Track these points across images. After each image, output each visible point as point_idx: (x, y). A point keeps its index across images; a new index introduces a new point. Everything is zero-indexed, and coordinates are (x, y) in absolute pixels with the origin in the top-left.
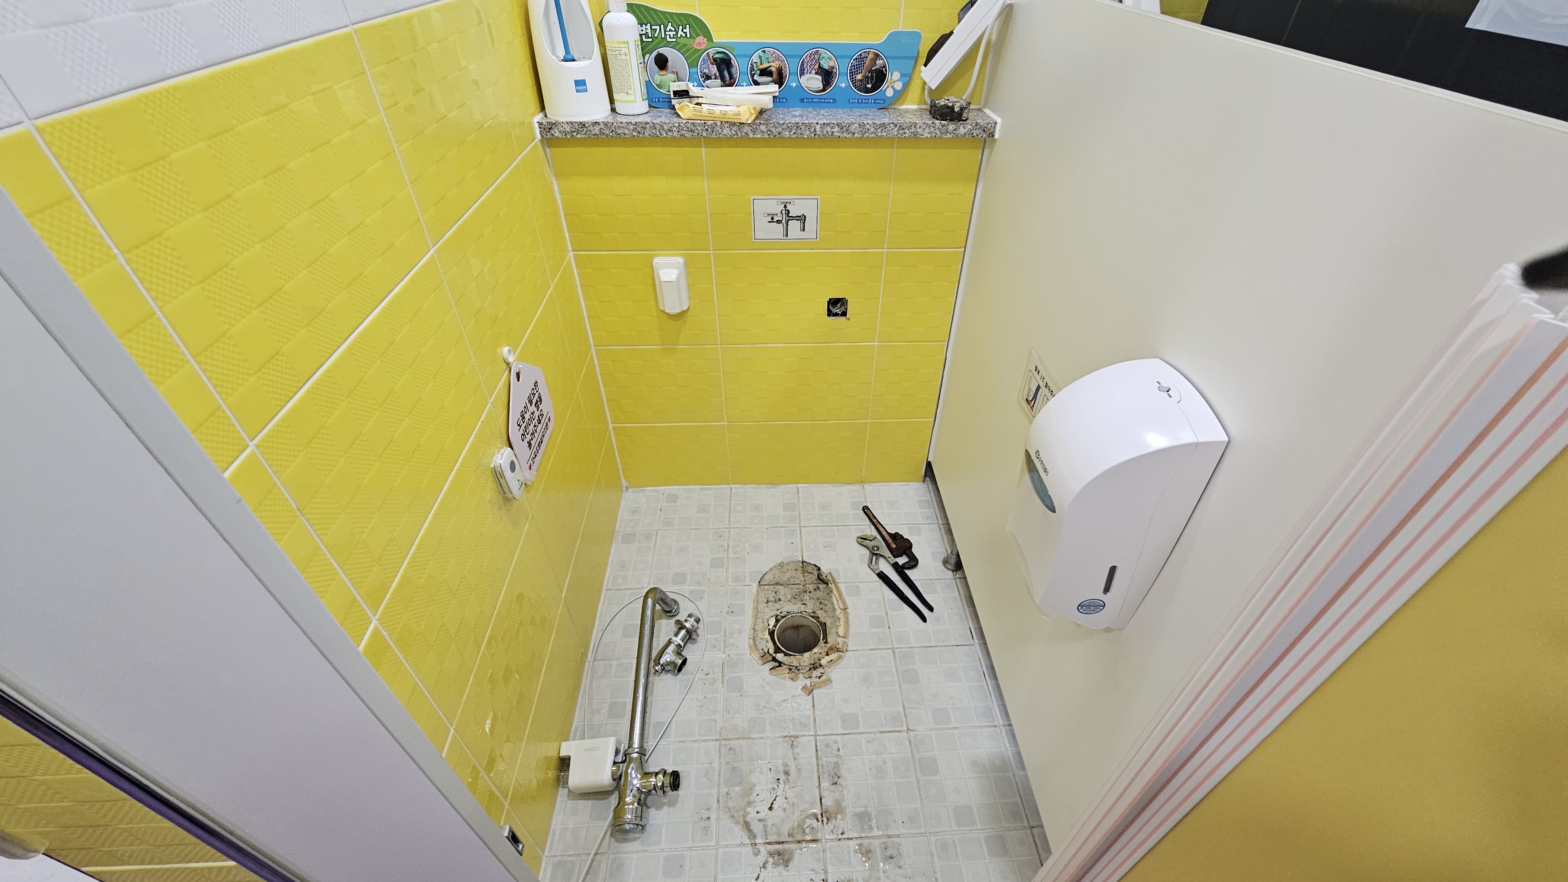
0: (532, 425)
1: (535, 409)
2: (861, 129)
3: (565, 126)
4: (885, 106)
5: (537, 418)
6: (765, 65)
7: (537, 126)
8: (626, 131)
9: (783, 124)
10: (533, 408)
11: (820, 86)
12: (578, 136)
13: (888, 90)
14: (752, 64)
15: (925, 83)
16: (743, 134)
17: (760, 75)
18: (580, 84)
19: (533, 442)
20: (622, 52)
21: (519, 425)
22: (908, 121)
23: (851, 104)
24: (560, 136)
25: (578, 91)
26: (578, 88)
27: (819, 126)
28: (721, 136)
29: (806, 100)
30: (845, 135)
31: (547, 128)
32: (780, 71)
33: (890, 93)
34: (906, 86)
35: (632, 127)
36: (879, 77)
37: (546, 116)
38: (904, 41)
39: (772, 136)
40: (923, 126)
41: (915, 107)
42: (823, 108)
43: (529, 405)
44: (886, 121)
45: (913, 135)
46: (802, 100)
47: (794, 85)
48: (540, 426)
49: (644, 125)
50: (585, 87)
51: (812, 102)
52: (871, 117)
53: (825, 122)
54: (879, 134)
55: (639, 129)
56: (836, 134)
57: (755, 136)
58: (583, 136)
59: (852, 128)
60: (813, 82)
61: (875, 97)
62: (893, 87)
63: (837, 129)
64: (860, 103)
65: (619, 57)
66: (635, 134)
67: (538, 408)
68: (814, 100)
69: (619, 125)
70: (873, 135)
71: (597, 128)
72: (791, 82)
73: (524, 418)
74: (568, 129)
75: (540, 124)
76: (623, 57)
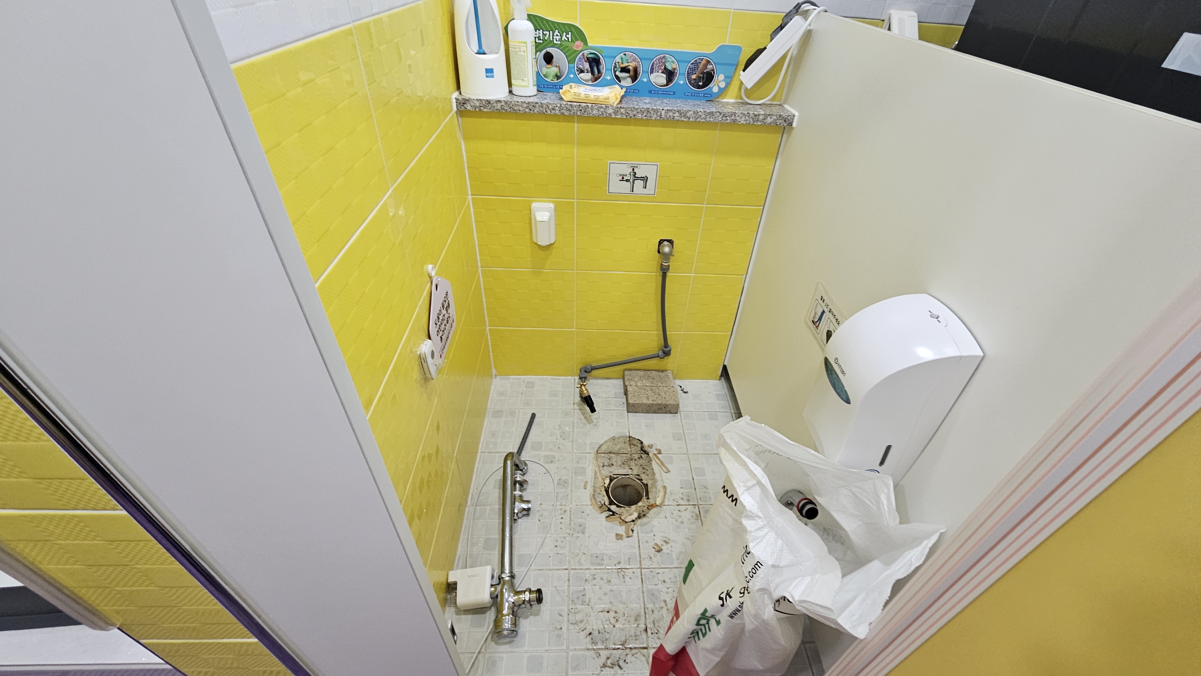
0: (444, 324)
1: (446, 312)
2: (695, 115)
3: (476, 102)
4: (711, 99)
5: (446, 319)
6: (625, 65)
7: (454, 101)
8: (521, 108)
9: (638, 109)
10: (444, 312)
11: (664, 82)
12: (485, 110)
13: (714, 87)
14: (615, 64)
15: (742, 83)
16: (608, 115)
17: (621, 71)
18: (489, 72)
19: (443, 337)
20: (522, 50)
21: (436, 324)
22: (730, 111)
23: (686, 96)
24: (471, 110)
25: (487, 77)
26: (487, 74)
27: (663, 112)
28: (591, 115)
29: (653, 91)
30: (683, 119)
31: (462, 103)
32: (636, 70)
33: (715, 90)
34: (728, 85)
35: (525, 105)
36: (708, 78)
37: (460, 93)
38: (729, 52)
39: (628, 117)
40: (741, 115)
41: (733, 101)
42: (666, 98)
43: (442, 309)
44: (714, 110)
45: (732, 121)
46: (650, 92)
47: (645, 80)
48: (448, 325)
49: (535, 105)
50: (492, 74)
51: (658, 93)
52: (702, 107)
53: (669, 108)
54: (708, 120)
55: (530, 107)
56: (676, 118)
57: (616, 116)
58: (488, 110)
59: (688, 114)
60: (659, 78)
61: (704, 92)
62: (718, 85)
63: (677, 114)
64: (694, 96)
65: (519, 53)
66: (527, 110)
67: (447, 311)
68: (659, 92)
69: (516, 103)
70: (704, 120)
71: (499, 105)
72: (643, 78)
73: (439, 318)
74: (478, 104)
75: (457, 99)
76: (522, 53)
